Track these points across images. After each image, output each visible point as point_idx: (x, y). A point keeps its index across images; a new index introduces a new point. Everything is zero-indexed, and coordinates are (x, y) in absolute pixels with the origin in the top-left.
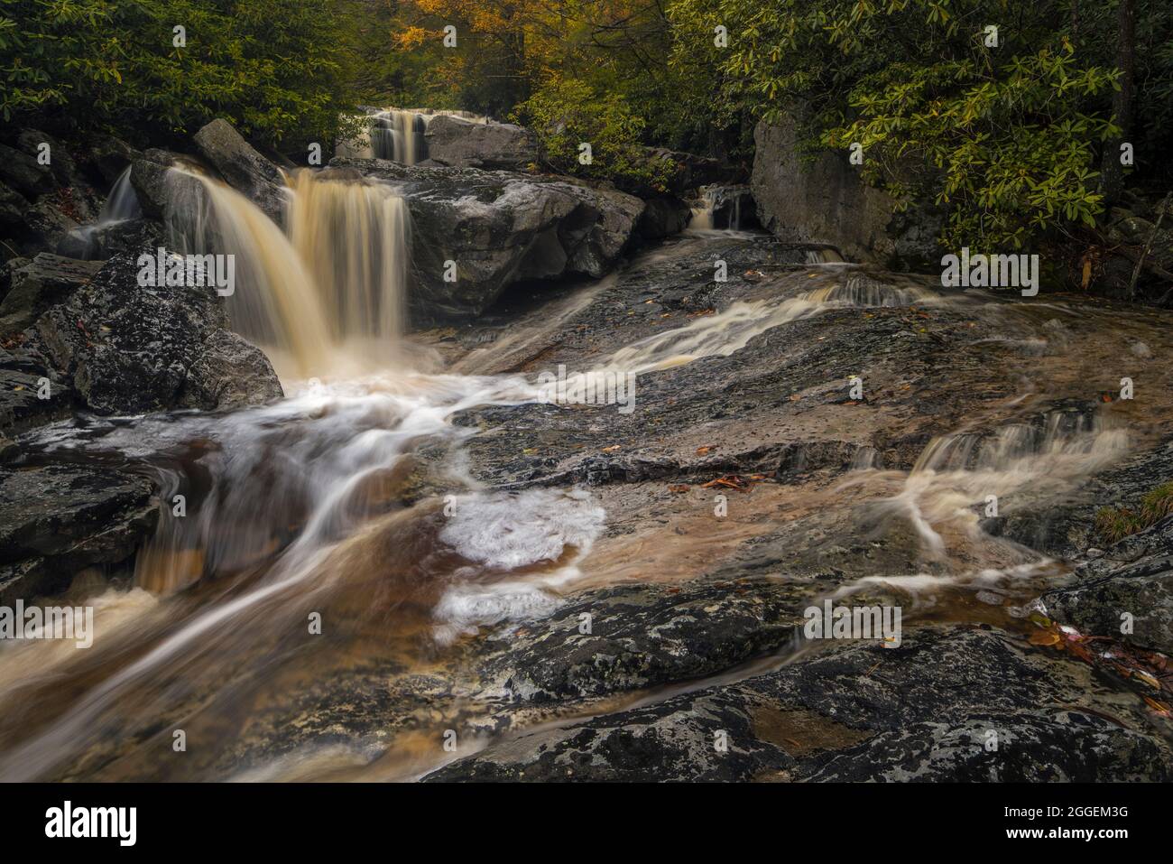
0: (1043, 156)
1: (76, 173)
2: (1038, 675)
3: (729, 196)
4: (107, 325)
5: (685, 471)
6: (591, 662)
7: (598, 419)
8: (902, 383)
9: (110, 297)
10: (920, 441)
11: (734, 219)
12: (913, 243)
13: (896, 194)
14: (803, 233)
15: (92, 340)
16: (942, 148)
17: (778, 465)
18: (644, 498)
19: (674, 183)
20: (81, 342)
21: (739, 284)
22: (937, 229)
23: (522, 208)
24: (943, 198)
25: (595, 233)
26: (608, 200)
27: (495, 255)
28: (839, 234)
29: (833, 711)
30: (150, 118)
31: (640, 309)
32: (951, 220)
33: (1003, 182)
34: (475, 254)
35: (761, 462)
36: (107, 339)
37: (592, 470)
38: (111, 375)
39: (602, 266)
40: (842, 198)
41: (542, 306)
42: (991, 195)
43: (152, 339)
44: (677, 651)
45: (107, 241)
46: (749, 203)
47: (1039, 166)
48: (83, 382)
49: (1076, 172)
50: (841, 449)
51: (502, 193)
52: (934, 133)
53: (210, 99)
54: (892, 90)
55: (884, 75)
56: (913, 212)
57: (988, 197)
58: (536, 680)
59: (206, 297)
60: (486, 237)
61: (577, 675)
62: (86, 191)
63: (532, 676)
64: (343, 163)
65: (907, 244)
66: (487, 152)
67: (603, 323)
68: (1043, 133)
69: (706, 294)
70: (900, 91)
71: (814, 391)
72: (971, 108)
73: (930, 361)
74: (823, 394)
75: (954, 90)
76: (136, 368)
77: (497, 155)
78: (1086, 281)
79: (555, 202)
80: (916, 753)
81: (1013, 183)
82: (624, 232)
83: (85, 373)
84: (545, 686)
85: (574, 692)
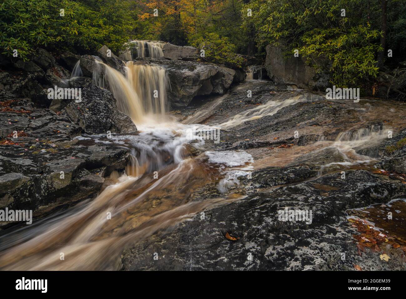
0: (361, 56)
1: (56, 62)
2: (377, 177)
3: (259, 69)
4: (87, 108)
5: (272, 144)
6: (273, 178)
7: (238, 133)
8: (327, 120)
9: (86, 100)
10: (336, 133)
11: (260, 76)
12: (321, 83)
13: (316, 68)
14: (284, 80)
15: (83, 112)
16: (330, 54)
17: (297, 141)
18: (261, 151)
19: (243, 65)
20: (80, 113)
21: (269, 95)
22: (328, 78)
23: (202, 73)
24: (332, 69)
25: (222, 80)
26: (225, 70)
27: (194, 87)
28: (296, 80)
29: (332, 185)
30: (78, 45)
31: (238, 104)
32: (333, 76)
33: (350, 64)
34: (188, 87)
35: (293, 141)
36: (88, 112)
37: (243, 145)
38: (91, 123)
39: (224, 91)
40: (297, 69)
41: (206, 103)
42: (346, 68)
43: (101, 112)
44: (292, 176)
45: (74, 84)
46: (265, 71)
47: (359, 59)
48: (82, 125)
49: (371, 61)
50: (315, 136)
51: (196, 68)
52: (328, 49)
53: (96, 39)
54: (316, 37)
55: (312, 32)
56: (321, 73)
57: (345, 69)
58: (259, 183)
59: (112, 100)
60: (191, 82)
61: (269, 181)
62: (61, 68)
63: (258, 182)
64: (141, 59)
65: (319, 83)
66: (184, 56)
67: (228, 108)
68: (361, 49)
69: (259, 99)
70: (318, 37)
71: (303, 123)
72: (340, 42)
73: (334, 114)
74: (306, 124)
75: (334, 36)
76: (98, 121)
77: (187, 57)
78: (374, 93)
79: (211, 71)
80: (355, 188)
81: (353, 64)
82: (231, 80)
83: (83, 122)
84: (262, 184)
85: (269, 185)
